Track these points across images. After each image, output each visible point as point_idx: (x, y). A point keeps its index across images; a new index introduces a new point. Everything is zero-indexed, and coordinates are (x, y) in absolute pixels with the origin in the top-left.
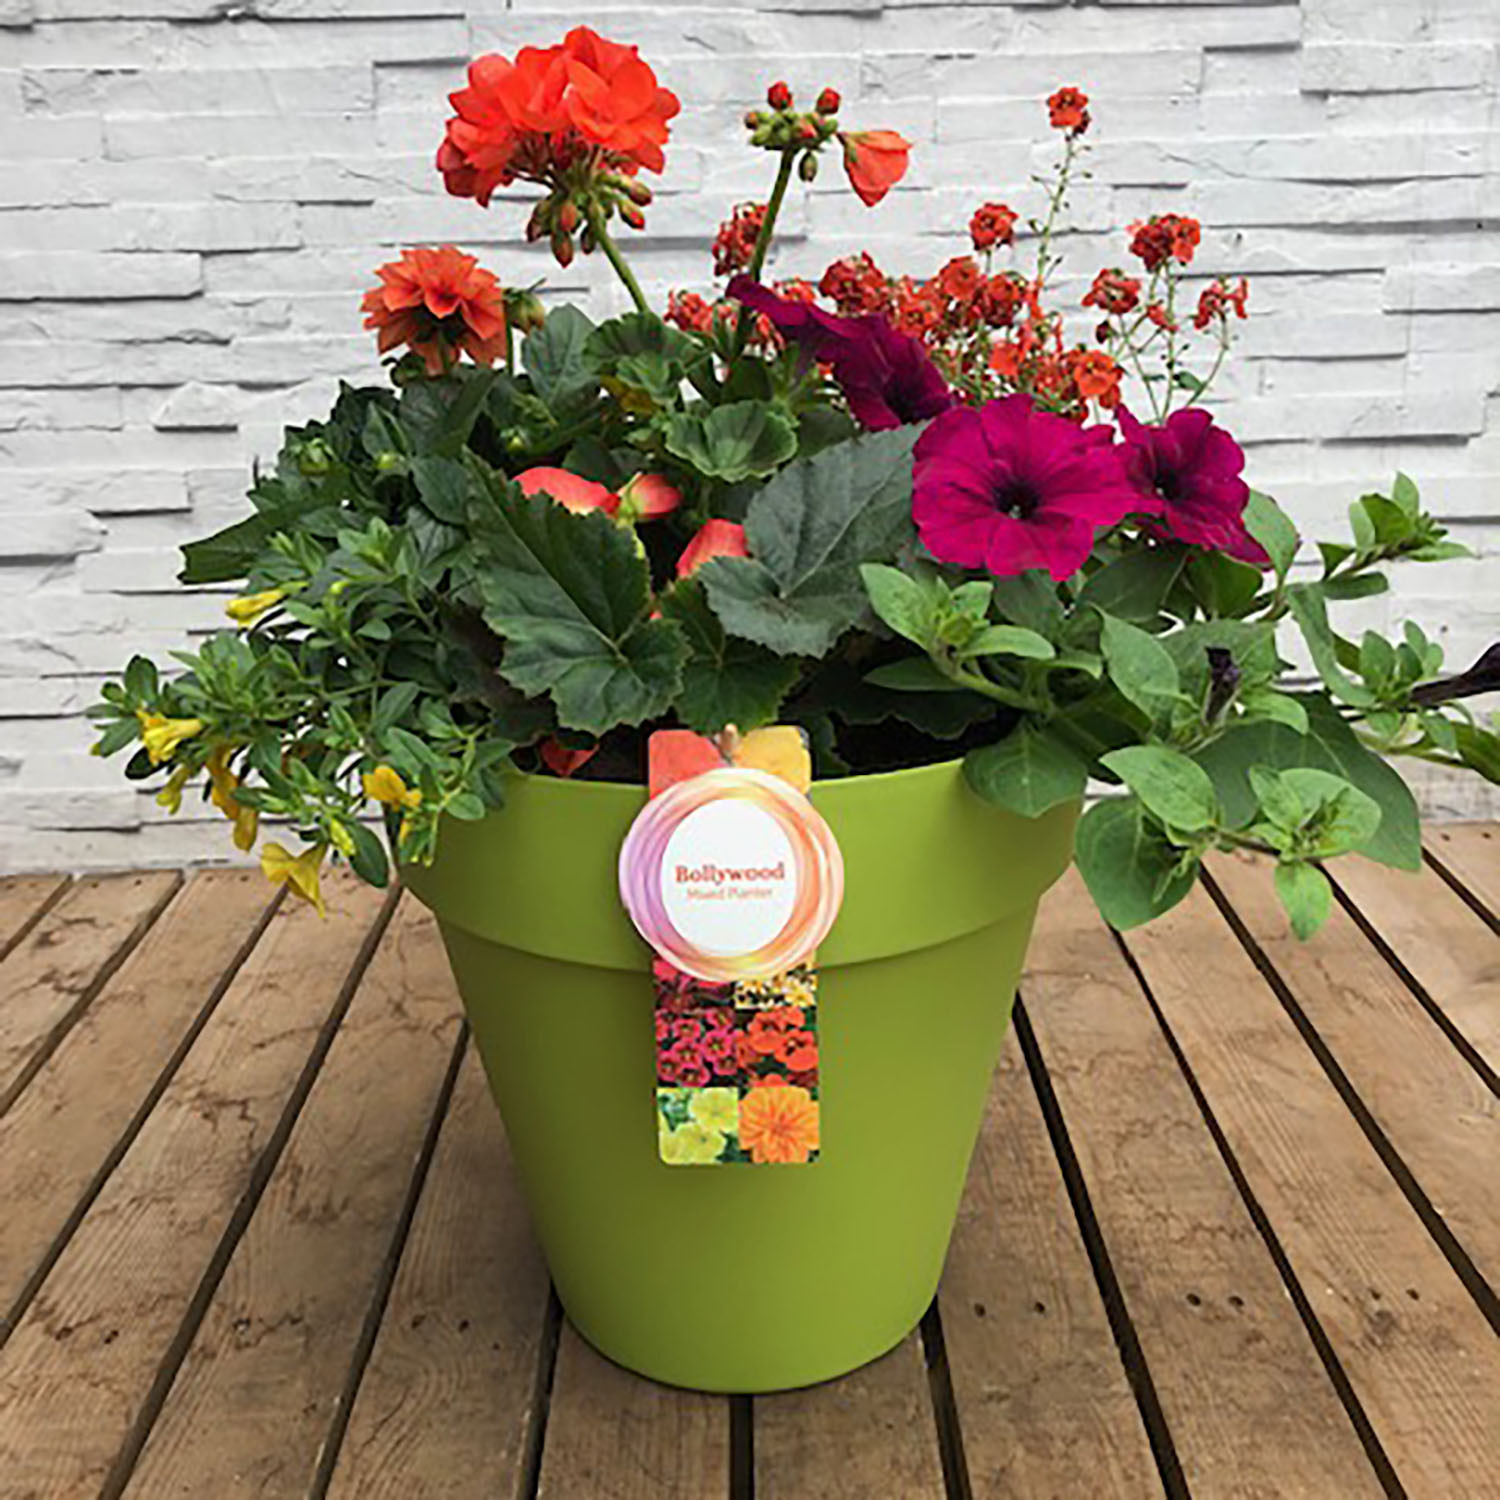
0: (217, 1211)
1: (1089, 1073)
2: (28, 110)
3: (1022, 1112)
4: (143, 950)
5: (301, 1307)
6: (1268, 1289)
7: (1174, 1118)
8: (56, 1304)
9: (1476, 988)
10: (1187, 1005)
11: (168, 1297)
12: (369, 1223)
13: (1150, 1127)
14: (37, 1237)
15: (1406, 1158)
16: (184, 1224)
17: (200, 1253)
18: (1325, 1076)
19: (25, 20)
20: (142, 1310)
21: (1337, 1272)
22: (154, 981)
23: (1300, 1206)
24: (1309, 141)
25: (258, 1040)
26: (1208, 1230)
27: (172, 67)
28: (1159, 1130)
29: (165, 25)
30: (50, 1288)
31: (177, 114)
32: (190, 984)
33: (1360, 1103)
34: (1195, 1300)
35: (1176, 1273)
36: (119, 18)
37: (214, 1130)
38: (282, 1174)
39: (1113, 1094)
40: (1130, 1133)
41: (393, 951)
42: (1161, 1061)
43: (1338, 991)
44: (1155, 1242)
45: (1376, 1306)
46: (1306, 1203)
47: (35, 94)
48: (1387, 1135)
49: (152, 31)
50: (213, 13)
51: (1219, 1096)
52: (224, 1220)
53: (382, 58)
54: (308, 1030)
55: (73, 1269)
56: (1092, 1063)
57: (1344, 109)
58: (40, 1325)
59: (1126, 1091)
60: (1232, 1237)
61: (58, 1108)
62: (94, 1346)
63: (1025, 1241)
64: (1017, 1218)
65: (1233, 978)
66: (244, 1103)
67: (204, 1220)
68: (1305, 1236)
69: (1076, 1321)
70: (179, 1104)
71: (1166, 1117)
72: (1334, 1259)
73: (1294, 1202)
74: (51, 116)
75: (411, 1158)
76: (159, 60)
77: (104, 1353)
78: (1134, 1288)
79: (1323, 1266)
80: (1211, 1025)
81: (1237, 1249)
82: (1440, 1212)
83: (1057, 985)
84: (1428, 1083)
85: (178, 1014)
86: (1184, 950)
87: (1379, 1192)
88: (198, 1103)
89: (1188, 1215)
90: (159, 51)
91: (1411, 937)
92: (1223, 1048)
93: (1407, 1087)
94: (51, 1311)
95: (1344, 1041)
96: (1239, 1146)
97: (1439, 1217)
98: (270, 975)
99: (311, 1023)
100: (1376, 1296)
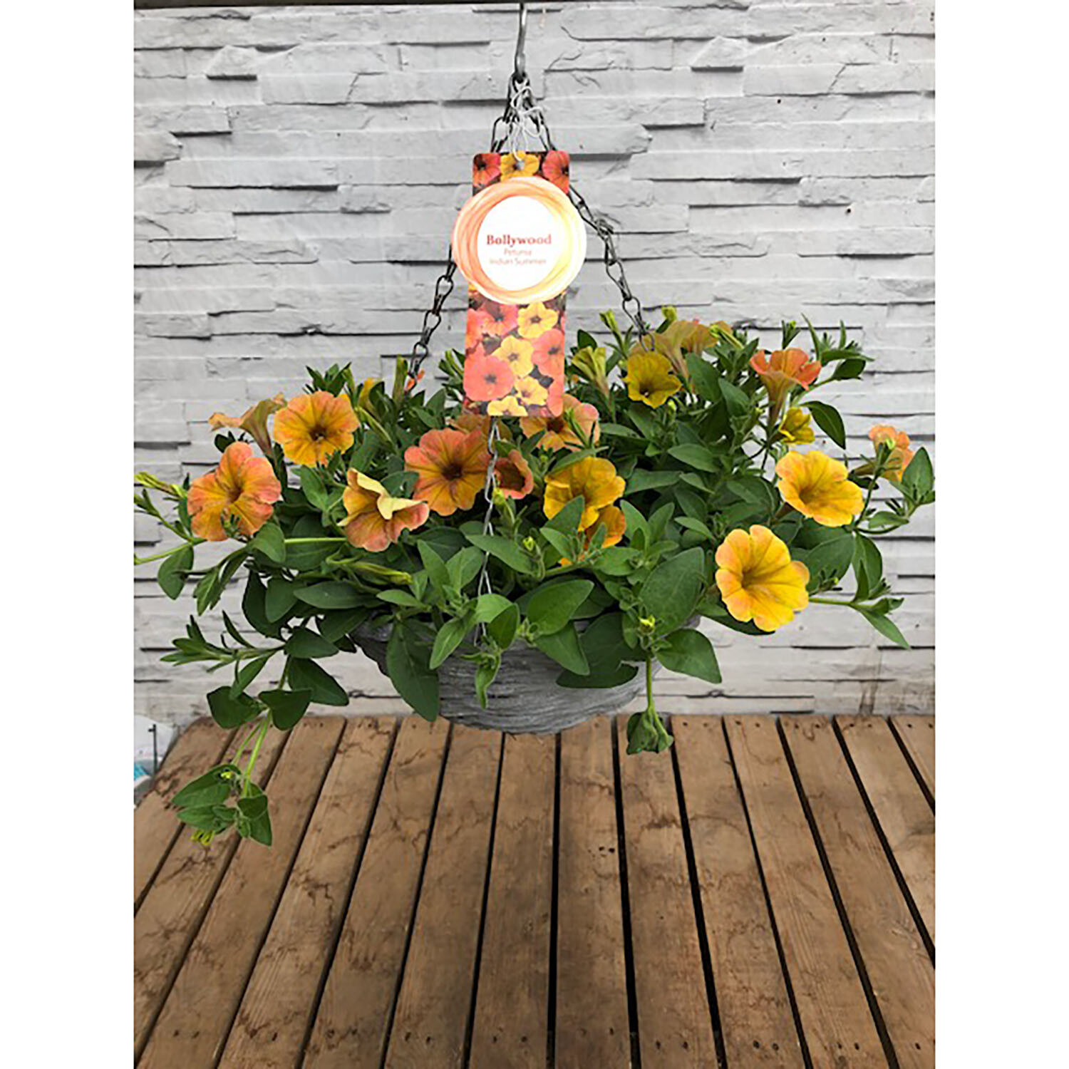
0: (317, 959)
1: (719, 888)
2: (209, 376)
3: (685, 914)
4: (276, 775)
5: (356, 1024)
6: (790, 1040)
7: (757, 922)
8: (249, 1015)
9: (912, 838)
10: (770, 843)
11: (297, 1013)
12: (385, 971)
13: (745, 927)
14: (238, 972)
15: (864, 957)
16: (303, 966)
17: (310, 986)
18: (831, 898)
19: (207, 334)
20: (287, 1021)
21: (823, 1030)
22: (283, 798)
23: (811, 986)
24: (863, 396)
25: (330, 843)
26: (766, 999)
27: (281, 357)
28: (749, 929)
29: (276, 337)
30: (246, 1004)
31: (283, 379)
32: (299, 801)
33: (846, 916)
34: (756, 1045)
35: (749, 1026)
36: (253, 333)
37: (314, 904)
38: (346, 935)
39: (730, 904)
40: (735, 930)
41: (392, 782)
42: (754, 882)
43: (844, 836)
44: (741, 1006)
45: (839, 1052)
46: (814, 983)
47: (213, 369)
48: (857, 940)
49: (270, 339)
50: (300, 331)
51: (779, 908)
52: (320, 964)
53: (385, 353)
54: (354, 837)
55: (255, 993)
56: (721, 881)
57: (883, 380)
58: (242, 1027)
59: (736, 902)
60: (777, 1004)
61: (242, 885)
62: (267, 1042)
63: (681, 1001)
64: (679, 985)
65: (794, 824)
66: (326, 886)
67: (311, 965)
68: (811, 1006)
69: (701, 1056)
70: (297, 885)
71: (753, 921)
72: (823, 1022)
73: (809, 983)
74: (221, 380)
75: (403, 929)
76: (273, 353)
77: (272, 1046)
78: (729, 1035)
79: (818, 1027)
80: (779, 857)
81: (778, 1012)
82: (876, 993)
83: (708, 826)
84: (880, 905)
85: (294, 823)
86: (771, 803)
87: (849, 978)
88: (306, 885)
89: (758, 989)
90: (273, 349)
91: (884, 799)
92: (785, 875)
93: (870, 908)
94: (247, 1019)
95: (843, 873)
96: (786, 943)
97: (874, 997)
98: (336, 797)
99: (355, 833)
100: (840, 1047)
